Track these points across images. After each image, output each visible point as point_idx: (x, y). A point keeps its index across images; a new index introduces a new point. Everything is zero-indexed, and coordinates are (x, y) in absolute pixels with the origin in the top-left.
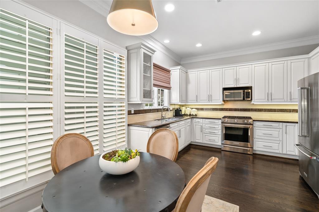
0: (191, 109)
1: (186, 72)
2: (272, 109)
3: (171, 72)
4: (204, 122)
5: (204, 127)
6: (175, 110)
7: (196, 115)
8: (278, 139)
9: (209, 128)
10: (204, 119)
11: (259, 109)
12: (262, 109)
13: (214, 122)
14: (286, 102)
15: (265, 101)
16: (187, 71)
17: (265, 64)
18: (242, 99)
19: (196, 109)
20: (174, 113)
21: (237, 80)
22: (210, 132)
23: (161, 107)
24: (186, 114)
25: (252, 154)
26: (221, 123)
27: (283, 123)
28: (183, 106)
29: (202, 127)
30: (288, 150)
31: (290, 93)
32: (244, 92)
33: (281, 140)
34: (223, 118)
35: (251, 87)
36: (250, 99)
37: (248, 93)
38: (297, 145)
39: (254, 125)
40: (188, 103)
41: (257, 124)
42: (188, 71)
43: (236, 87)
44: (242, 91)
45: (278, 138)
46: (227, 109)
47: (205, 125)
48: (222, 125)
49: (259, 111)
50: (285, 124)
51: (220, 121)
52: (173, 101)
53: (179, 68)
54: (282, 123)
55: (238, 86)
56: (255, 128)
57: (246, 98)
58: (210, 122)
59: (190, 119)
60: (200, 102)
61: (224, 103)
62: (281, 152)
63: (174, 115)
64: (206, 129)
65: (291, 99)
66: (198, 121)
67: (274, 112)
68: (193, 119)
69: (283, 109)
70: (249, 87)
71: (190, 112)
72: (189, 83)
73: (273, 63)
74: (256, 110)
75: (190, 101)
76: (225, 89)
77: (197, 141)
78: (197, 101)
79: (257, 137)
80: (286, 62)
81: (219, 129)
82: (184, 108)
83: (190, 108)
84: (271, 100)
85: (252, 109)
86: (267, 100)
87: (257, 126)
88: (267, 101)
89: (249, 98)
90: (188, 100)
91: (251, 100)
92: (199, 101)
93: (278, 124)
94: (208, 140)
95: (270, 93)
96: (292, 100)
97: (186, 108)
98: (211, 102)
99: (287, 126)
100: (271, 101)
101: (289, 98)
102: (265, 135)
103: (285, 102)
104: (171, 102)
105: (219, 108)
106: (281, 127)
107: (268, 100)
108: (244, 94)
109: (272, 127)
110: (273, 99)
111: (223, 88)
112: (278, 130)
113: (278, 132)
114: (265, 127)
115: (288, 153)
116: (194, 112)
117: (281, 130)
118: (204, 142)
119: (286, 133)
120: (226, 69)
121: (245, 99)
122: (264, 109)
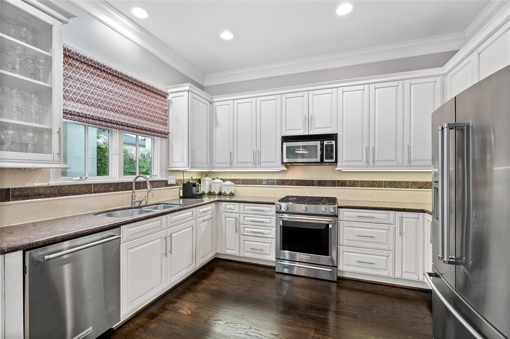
0: (222, 181)
1: (211, 103)
2: (374, 182)
3: (169, 97)
4: (242, 211)
5: (242, 222)
6: (184, 184)
7: (232, 195)
8: (386, 247)
9: (253, 223)
10: (242, 205)
11: (351, 181)
12: (357, 181)
13: (262, 211)
14: (401, 166)
15: (361, 164)
16: (212, 99)
17: (362, 87)
18: (319, 161)
19: (233, 181)
20: (181, 191)
21: (309, 120)
22: (253, 232)
23: (130, 179)
24: (212, 192)
25: (336, 280)
26: (274, 213)
27: (396, 212)
28: (207, 176)
29: (237, 222)
30: (404, 271)
31: (409, 147)
32: (322, 145)
33: (391, 248)
34: (282, 200)
35: (336, 135)
36: (334, 160)
37: (329, 148)
38: (430, 275)
39: (341, 217)
40: (214, 168)
41: (344, 214)
42: (215, 100)
43: (307, 134)
44: (318, 143)
45: (386, 243)
46: (292, 181)
47: (244, 217)
48: (277, 216)
49: (351, 186)
50: (399, 214)
51: (273, 208)
52: (174, 165)
53: (187, 88)
54: (394, 212)
55: (312, 133)
56: (341, 224)
57: (327, 158)
58: (254, 210)
59: (213, 205)
60: (237, 167)
61: (285, 169)
62: (391, 275)
63: (181, 195)
64: (245, 226)
65: (409, 161)
66: (230, 209)
67: (379, 187)
68: (220, 203)
69: (395, 182)
70: (333, 134)
71: (221, 188)
72: (216, 126)
73: (377, 85)
74: (345, 184)
75: (217, 165)
76: (286, 139)
77: (229, 252)
78: (231, 163)
79: (345, 242)
80: (401, 82)
81: (271, 225)
82: (207, 178)
83: (221, 179)
84: (374, 162)
85: (338, 181)
86: (365, 162)
87: (345, 219)
88: (365, 164)
89: (332, 158)
90: (214, 162)
91: (336, 162)
92: (235, 165)
93: (386, 215)
94: (250, 250)
95: (371, 148)
96: (412, 164)
97: (214, 179)
98: (258, 166)
99: (404, 219)
100: (372, 165)
101: (406, 159)
102: (360, 239)
103: (398, 166)
104: (170, 165)
105: (277, 180)
106: (391, 221)
107: (367, 162)
108: (322, 149)
109: (373, 221)
110: (376, 160)
111: (282, 137)
112: (386, 227)
113: (386, 231)
114: (361, 220)
115: (405, 276)
116: (228, 187)
117: (392, 227)
118: (242, 255)
119: (401, 234)
120: (288, 95)
121: (325, 161)
122: (361, 182)
